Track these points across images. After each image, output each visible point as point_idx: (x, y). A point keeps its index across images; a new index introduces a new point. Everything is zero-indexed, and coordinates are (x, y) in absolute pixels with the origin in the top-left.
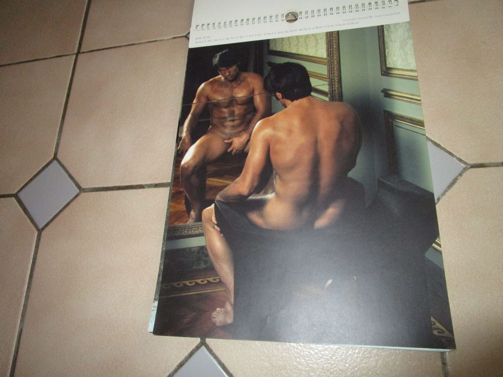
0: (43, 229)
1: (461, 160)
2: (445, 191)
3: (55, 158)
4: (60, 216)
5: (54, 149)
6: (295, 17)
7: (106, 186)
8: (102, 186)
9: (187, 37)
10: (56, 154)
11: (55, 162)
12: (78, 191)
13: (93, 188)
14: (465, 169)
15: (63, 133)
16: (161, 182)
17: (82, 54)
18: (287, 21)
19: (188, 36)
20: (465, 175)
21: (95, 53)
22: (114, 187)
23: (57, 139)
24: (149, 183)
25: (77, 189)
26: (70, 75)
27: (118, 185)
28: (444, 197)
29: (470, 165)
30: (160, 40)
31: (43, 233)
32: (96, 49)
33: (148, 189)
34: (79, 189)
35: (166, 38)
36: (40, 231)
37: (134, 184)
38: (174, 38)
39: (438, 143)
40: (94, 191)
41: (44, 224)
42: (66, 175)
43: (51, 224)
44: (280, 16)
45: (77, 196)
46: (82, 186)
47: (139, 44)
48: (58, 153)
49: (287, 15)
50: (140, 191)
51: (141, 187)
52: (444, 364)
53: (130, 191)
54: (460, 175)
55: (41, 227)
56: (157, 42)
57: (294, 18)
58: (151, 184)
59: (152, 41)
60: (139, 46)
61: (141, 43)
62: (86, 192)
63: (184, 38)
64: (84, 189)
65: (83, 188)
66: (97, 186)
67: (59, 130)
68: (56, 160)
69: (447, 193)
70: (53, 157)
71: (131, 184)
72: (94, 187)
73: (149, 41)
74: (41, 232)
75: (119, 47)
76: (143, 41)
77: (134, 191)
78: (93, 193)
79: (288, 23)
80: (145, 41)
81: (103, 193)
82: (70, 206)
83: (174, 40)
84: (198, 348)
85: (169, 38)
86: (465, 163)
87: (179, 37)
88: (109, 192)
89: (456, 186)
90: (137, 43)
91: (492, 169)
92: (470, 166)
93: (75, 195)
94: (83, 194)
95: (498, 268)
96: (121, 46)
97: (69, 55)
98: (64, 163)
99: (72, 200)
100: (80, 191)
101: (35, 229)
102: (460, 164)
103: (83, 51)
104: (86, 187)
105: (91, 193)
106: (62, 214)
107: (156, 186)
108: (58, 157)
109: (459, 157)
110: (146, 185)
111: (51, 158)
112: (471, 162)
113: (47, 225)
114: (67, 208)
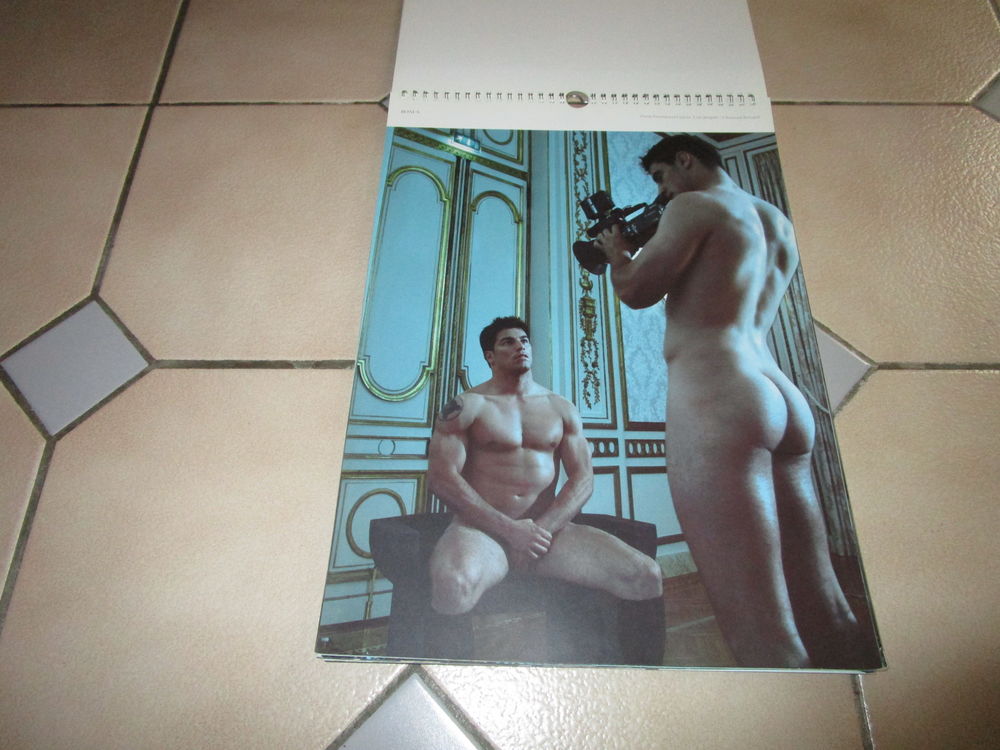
0: (60, 435)
1: (862, 356)
2: (842, 404)
3: (95, 296)
4: (100, 413)
5: (93, 280)
6: (581, 99)
7: (209, 358)
8: (200, 358)
9: (383, 105)
10: (96, 290)
11: (94, 303)
12: (145, 365)
13: (178, 361)
14: (870, 371)
15: (115, 250)
16: (329, 359)
17: (164, 108)
18: (569, 103)
19: (384, 103)
20: (871, 379)
21: (191, 108)
22: (226, 361)
23: (101, 261)
24: (303, 358)
25: (145, 362)
26: (136, 141)
27: (236, 358)
29: (877, 364)
30: (329, 104)
31: (60, 445)
32: (193, 101)
33: (300, 370)
34: (147, 361)
35: (339, 101)
36: (52, 441)
37: (271, 358)
38: (356, 103)
39: (827, 327)
40: (181, 367)
41: (65, 425)
42: (119, 332)
43: (80, 427)
44: (556, 95)
45: (142, 374)
46: (154, 356)
47: (283, 104)
48: (103, 289)
49: (569, 95)
50: (285, 372)
51: (286, 365)
52: (857, 693)
53: (263, 371)
54: (864, 379)
55: (54, 432)
56: (321, 107)
57: (579, 101)
58: (306, 362)
59: (313, 104)
60: (285, 107)
61: (290, 104)
62: (162, 368)
63: (376, 106)
64: (158, 362)
65: (157, 359)
66: (190, 358)
67: (107, 243)
68: (98, 302)
69: (844, 407)
70: (89, 294)
71: (264, 359)
72: (183, 359)
73: (307, 101)
74: (55, 443)
75: (244, 104)
76: (293, 101)
77: (271, 372)
78: (179, 371)
79: (569, 106)
80: (299, 101)
81: (202, 372)
82: (125, 394)
83: (357, 107)
84: (403, 678)
85: (347, 101)
86: (870, 361)
87: (367, 103)
88: (217, 372)
89: (857, 396)
90: (281, 101)
91: (914, 372)
92: (877, 367)
93: (137, 372)
94: (156, 372)
95: (932, 531)
96: (248, 104)
97: (134, 105)
98: (115, 309)
99: (131, 382)
100: (150, 364)
101: (39, 435)
102: (863, 361)
103: (165, 102)
104: (164, 358)
105: (174, 370)
106: (106, 407)
107: (318, 365)
108: (102, 294)
109: (859, 350)
110: (297, 362)
111: (85, 297)
112: (879, 359)
113: (70, 428)
114: (119, 397)
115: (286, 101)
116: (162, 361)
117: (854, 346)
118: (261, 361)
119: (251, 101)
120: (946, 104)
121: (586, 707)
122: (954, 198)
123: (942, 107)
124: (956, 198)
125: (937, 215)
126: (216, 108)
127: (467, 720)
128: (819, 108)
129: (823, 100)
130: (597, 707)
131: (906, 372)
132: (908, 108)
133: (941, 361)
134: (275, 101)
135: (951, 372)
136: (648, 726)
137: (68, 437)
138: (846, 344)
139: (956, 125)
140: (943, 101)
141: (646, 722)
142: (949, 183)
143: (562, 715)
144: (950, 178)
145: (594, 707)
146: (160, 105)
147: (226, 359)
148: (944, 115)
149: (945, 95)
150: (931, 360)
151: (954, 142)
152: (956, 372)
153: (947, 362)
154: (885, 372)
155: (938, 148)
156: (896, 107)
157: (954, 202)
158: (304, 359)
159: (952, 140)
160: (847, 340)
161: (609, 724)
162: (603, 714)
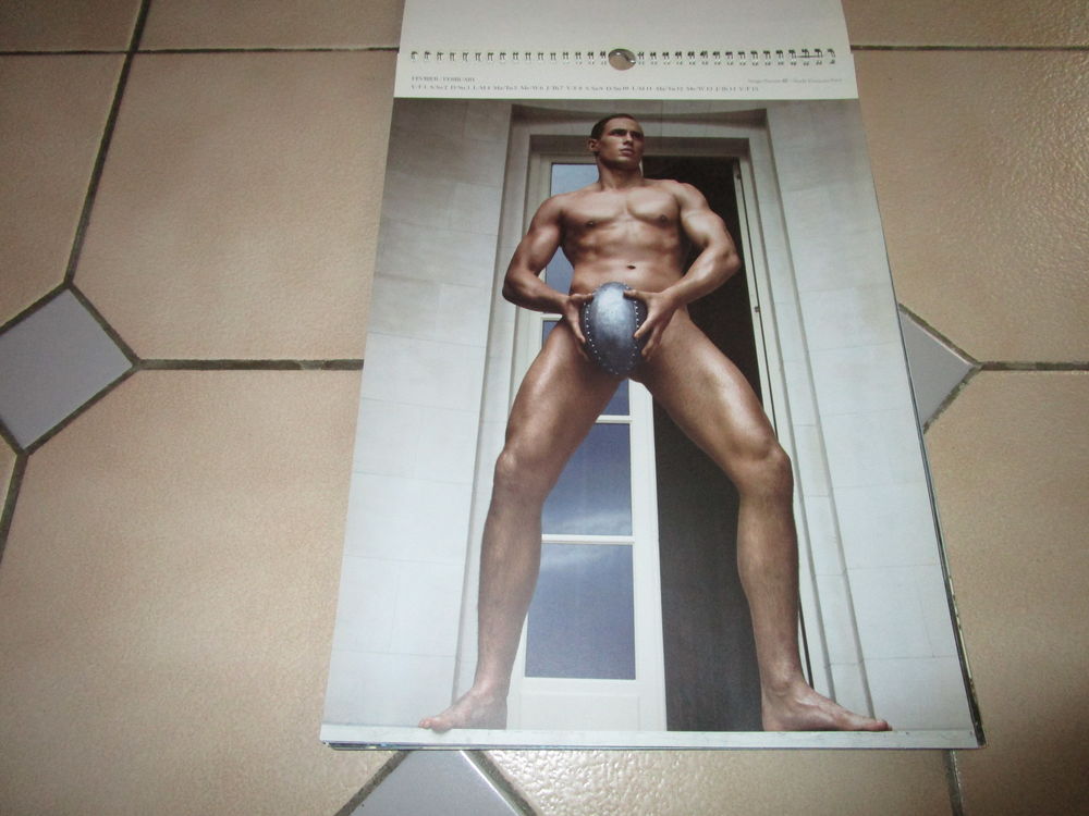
0: (33, 448)
1: (963, 354)
3: (69, 283)
4: (77, 422)
5: (65, 265)
7: (203, 358)
8: (192, 358)
10: (70, 276)
11: (68, 293)
12: (128, 366)
13: (168, 361)
14: (972, 372)
15: (91, 228)
16: (341, 358)
17: (144, 56)
21: (175, 56)
22: (224, 361)
23: (75, 242)
24: (311, 357)
25: (128, 362)
26: (112, 97)
27: (233, 357)
29: (980, 363)
30: (339, 50)
31: (33, 460)
32: (178, 48)
33: (308, 371)
34: (131, 361)
35: (351, 47)
36: (24, 456)
37: (275, 358)
38: (371, 49)
39: (922, 317)
40: (171, 369)
41: (37, 437)
42: (99, 327)
43: (55, 440)
45: (125, 377)
46: (139, 355)
47: (286, 51)
48: (78, 274)
49: (612, 55)
50: (291, 375)
51: (292, 365)
53: (265, 373)
54: (964, 381)
55: (25, 446)
58: (315, 361)
59: (320, 50)
60: (286, 55)
61: (291, 51)
62: (149, 369)
64: (143, 362)
65: (143, 358)
66: (180, 357)
67: (81, 221)
68: (72, 291)
69: (941, 416)
70: (61, 281)
71: (266, 359)
72: (172, 358)
73: (313, 48)
74: (27, 457)
76: (296, 47)
77: (274, 374)
80: (303, 47)
81: (194, 374)
82: (107, 399)
83: (372, 53)
85: (360, 47)
86: (972, 360)
87: (384, 49)
88: (211, 373)
89: (957, 402)
90: (283, 48)
91: (1024, 373)
92: (980, 367)
93: (120, 375)
94: (141, 374)
95: (1038, 560)
96: (242, 51)
97: (108, 53)
98: (92, 300)
99: (113, 386)
100: (134, 365)
101: (9, 449)
102: (964, 361)
103: (147, 49)
104: (151, 358)
105: (162, 372)
106: (84, 417)
107: (329, 365)
108: (75, 282)
109: (960, 347)
110: (305, 362)
111: (58, 285)
112: (983, 358)
113: (43, 440)
114: (99, 404)
115: (289, 47)
116: (149, 360)
117: (954, 343)
118: (263, 361)
119: (247, 47)
120: (1069, 49)
121: (637, 763)
122: (1077, 164)
123: (1066, 53)
124: (1080, 163)
125: (1057, 185)
126: (205, 55)
127: (502, 777)
128: (919, 53)
129: (924, 44)
130: (650, 761)
131: (1015, 373)
132: (1026, 54)
133: (1054, 360)
134: (275, 47)
135: (1067, 373)
136: (707, 783)
137: (40, 451)
138: (945, 340)
139: (1083, 74)
140: (1069, 44)
141: (706, 778)
142: (1073, 144)
143: (610, 770)
144: (1074, 140)
145: (647, 763)
146: (140, 52)
147: (223, 358)
148: (1069, 63)
149: (1071, 39)
150: (1043, 360)
151: (1080, 95)
152: (1073, 373)
153: (1063, 361)
154: (989, 374)
155: (1060, 103)
156: (1012, 53)
157: (1078, 169)
158: (312, 359)
159: (1077, 94)
160: (946, 335)
161: (663, 780)
162: (657, 769)
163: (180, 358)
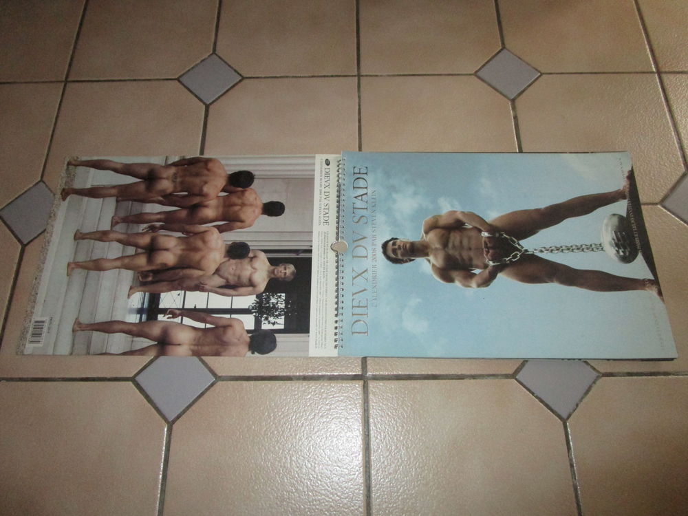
0: (174, 422)
1: (595, 369)
2: (582, 398)
4: (193, 408)
7: (247, 374)
8: (242, 375)
13: (231, 376)
14: (598, 377)
16: (311, 374)
20: (598, 383)
22: (257, 376)
24: (297, 374)
25: (213, 377)
27: (261, 374)
28: (582, 403)
29: (601, 373)
31: (175, 427)
33: (296, 382)
36: (170, 424)
37: (280, 374)
40: (233, 380)
41: (175, 416)
43: (184, 416)
45: (212, 385)
46: (217, 374)
50: (288, 383)
51: (288, 378)
53: (277, 382)
54: (594, 382)
55: (171, 419)
58: (299, 376)
62: (223, 381)
65: (220, 375)
71: (277, 375)
72: (233, 375)
74: (172, 425)
78: (233, 383)
81: (244, 383)
82: (205, 396)
86: (598, 372)
88: (252, 382)
89: (591, 393)
91: (621, 378)
92: (601, 375)
93: (210, 384)
94: (220, 383)
99: (207, 390)
100: (216, 379)
101: (163, 422)
102: (594, 372)
105: (229, 382)
106: (196, 405)
107: (306, 378)
110: (294, 376)
112: (602, 370)
113: (178, 417)
114: (202, 399)
116: (222, 376)
131: (617, 378)
133: (636, 371)
137: (178, 423)
150: (630, 371)
152: (643, 377)
153: (639, 371)
154: (606, 378)
163: (236, 375)
